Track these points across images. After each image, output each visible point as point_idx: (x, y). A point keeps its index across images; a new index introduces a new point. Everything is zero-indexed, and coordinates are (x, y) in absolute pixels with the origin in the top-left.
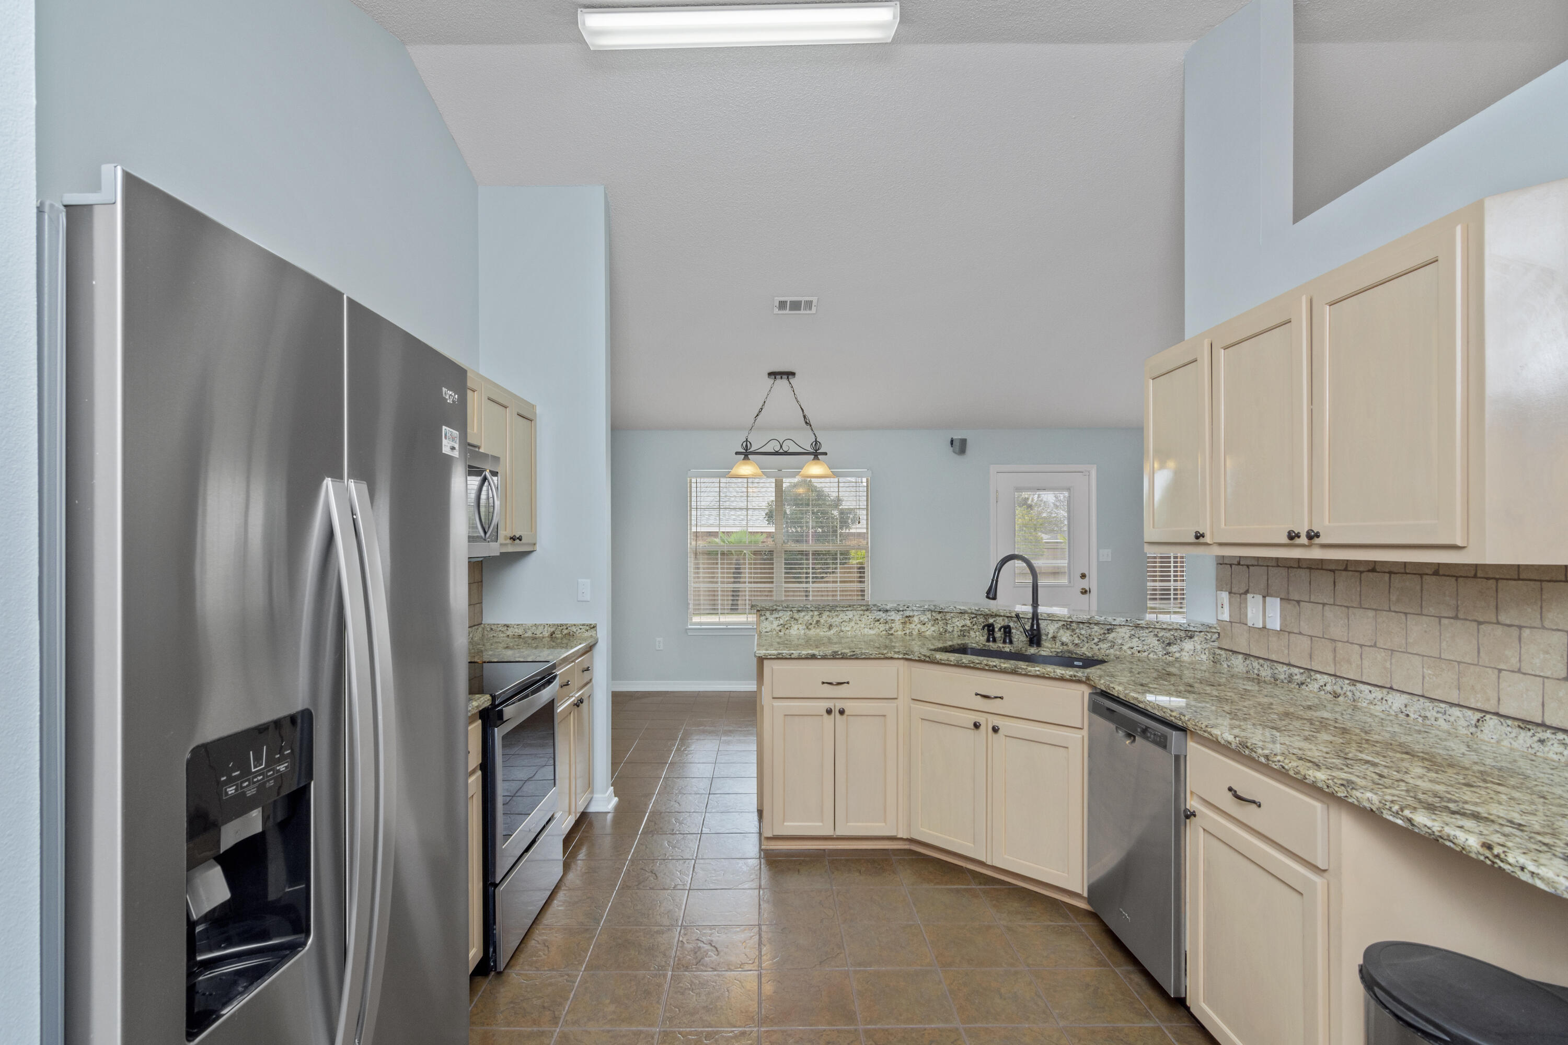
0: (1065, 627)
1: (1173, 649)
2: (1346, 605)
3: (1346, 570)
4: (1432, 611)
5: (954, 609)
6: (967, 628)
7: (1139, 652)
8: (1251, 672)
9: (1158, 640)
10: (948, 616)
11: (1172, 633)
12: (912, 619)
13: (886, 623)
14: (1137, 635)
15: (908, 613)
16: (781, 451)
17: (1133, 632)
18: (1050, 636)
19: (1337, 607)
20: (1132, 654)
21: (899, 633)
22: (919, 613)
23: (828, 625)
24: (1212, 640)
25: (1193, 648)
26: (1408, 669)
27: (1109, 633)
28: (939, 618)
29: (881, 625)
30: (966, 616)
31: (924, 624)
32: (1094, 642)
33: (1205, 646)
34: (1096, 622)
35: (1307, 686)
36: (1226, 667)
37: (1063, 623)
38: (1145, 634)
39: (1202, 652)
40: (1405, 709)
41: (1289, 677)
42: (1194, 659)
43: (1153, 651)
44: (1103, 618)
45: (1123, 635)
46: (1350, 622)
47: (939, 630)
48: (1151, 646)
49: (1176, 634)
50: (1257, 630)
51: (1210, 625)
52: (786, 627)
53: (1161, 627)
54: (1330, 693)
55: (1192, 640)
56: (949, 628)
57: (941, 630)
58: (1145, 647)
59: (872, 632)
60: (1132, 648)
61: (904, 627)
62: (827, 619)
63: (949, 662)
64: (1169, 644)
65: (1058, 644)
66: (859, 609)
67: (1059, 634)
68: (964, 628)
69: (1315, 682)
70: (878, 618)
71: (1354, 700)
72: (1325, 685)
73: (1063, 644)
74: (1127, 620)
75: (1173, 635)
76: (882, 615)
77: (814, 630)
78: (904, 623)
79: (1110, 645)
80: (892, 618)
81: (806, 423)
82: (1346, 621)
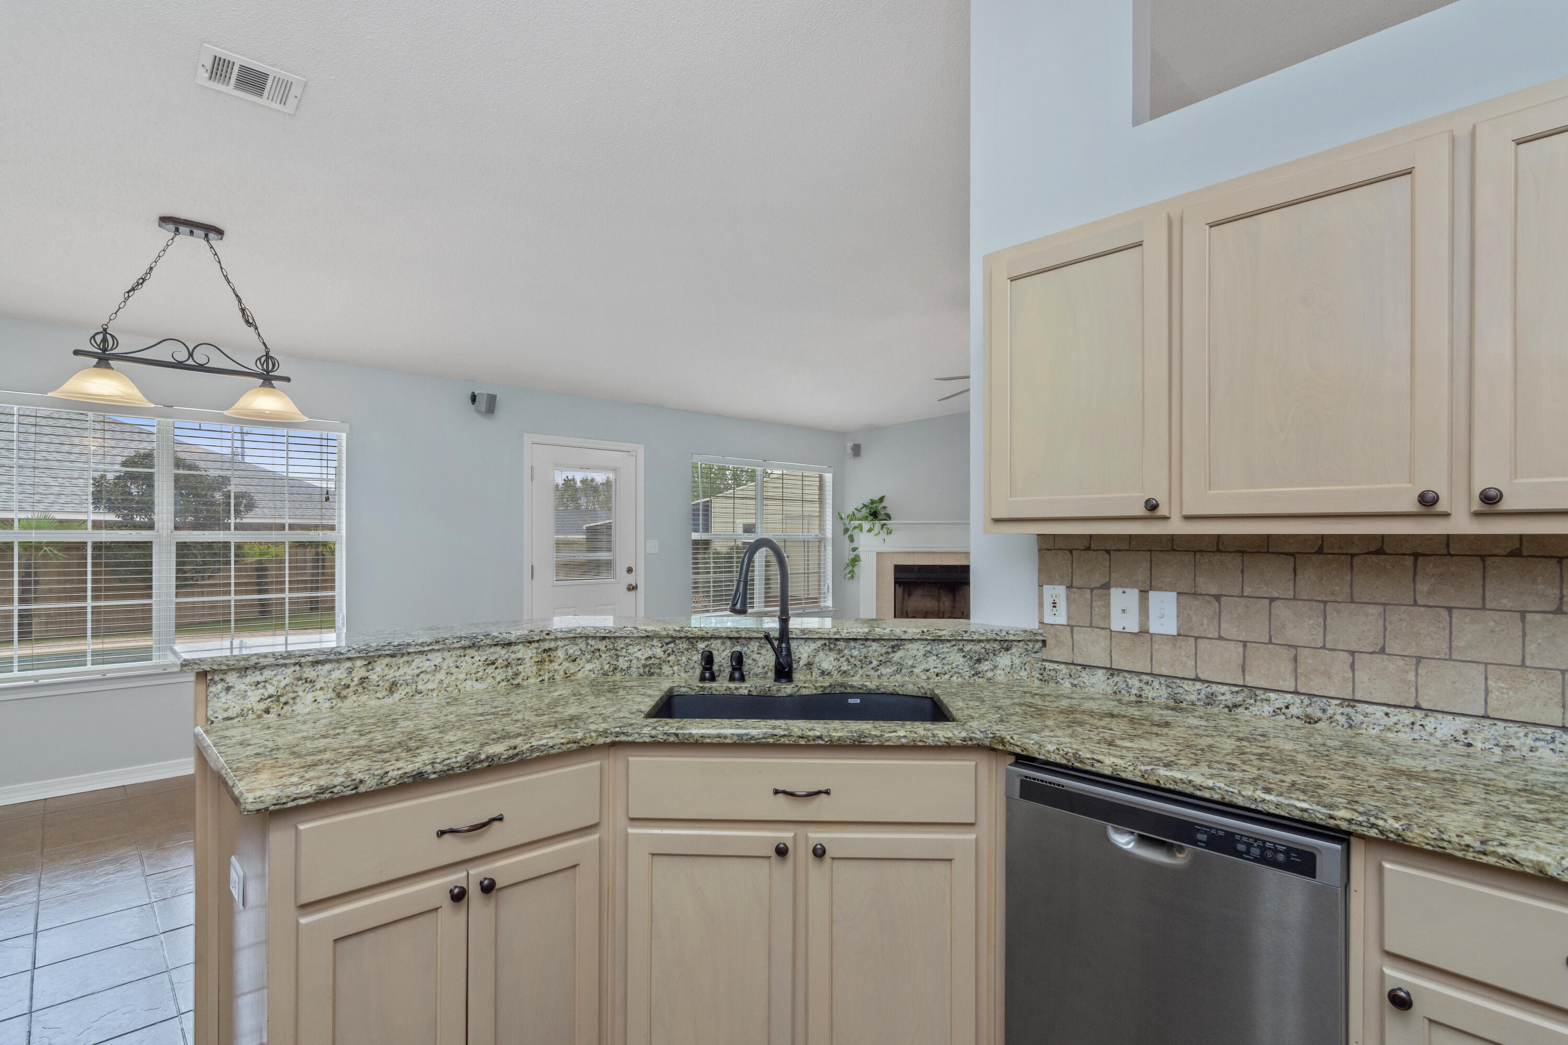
0: (827, 647)
1: (985, 666)
2: (1319, 598)
3: (1320, 551)
4: (1506, 603)
5: (635, 631)
6: (657, 661)
7: (937, 675)
8: (1123, 692)
9: (964, 657)
10: (620, 644)
11: (983, 645)
12: (553, 654)
13: (507, 666)
14: (934, 652)
15: (546, 645)
16: (190, 362)
17: (929, 648)
18: (802, 663)
19: (1300, 603)
20: (928, 678)
21: (532, 681)
22: (567, 642)
23: (387, 685)
24: (1034, 650)
25: (1010, 663)
26: (1454, 682)
27: (893, 652)
28: (603, 648)
29: (498, 671)
30: (655, 642)
31: (575, 660)
32: (872, 666)
33: (1026, 659)
34: (878, 637)
35: (1246, 709)
36: (1069, 686)
37: (823, 642)
38: (946, 650)
39: (1021, 668)
40: (1463, 736)
41: (1207, 697)
42: (1011, 678)
43: (956, 673)
44: (888, 631)
45: (915, 652)
46: (1328, 621)
47: (602, 669)
48: (954, 665)
49: (988, 647)
50: (1129, 635)
51: (1035, 631)
52: (283, 700)
53: (970, 638)
54: (1298, 718)
55: (1009, 652)
56: (622, 663)
57: (606, 667)
58: (946, 668)
59: (480, 686)
60: (927, 671)
61: (540, 670)
62: (386, 671)
63: (722, 740)
64: (979, 661)
65: (816, 673)
66: (456, 645)
67: (817, 659)
68: (651, 662)
69: (1265, 704)
70: (492, 658)
71: (1351, 726)
72: (1287, 707)
73: (823, 673)
74: (923, 632)
75: (984, 648)
76: (502, 652)
77: (354, 698)
78: (541, 662)
79: (895, 668)
80: (519, 655)
81: (247, 322)
82: (1321, 620)
